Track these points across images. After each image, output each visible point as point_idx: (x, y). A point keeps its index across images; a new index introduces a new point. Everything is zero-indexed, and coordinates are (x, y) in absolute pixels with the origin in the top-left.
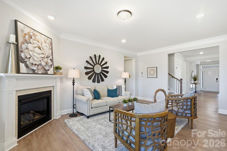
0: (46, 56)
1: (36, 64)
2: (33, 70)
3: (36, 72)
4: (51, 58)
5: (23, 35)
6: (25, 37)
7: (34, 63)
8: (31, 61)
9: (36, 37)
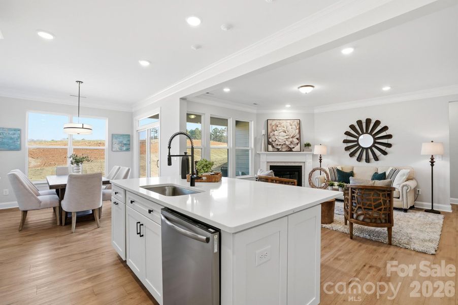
0: (292, 136)
1: (280, 145)
2: (277, 148)
3: (280, 150)
4: (298, 136)
5: (271, 127)
6: (273, 128)
7: (279, 144)
8: (276, 143)
9: (282, 124)
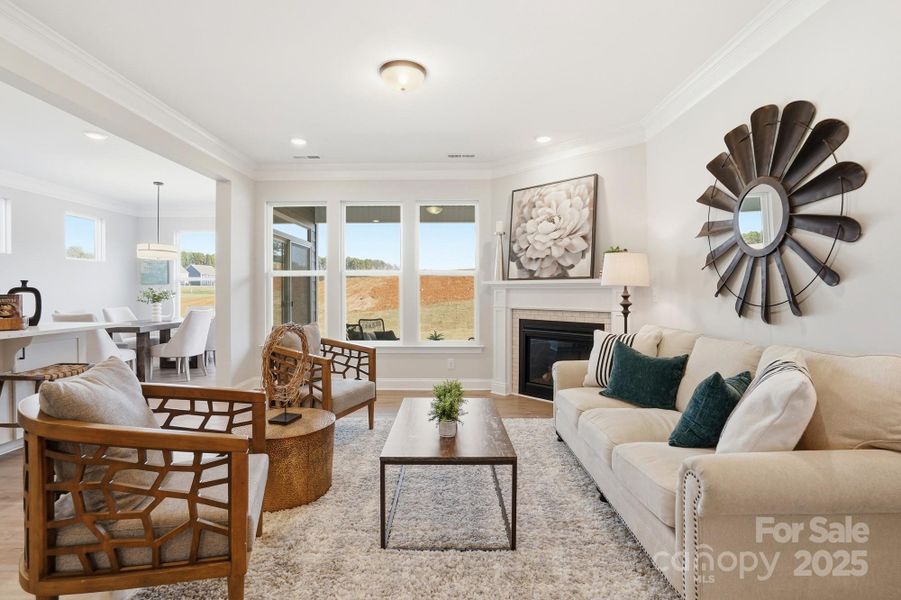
0: (567, 232)
2: (530, 271)
3: (536, 275)
4: (586, 229)
5: (520, 210)
6: (522, 213)
7: (534, 257)
8: (529, 254)
9: (546, 199)
